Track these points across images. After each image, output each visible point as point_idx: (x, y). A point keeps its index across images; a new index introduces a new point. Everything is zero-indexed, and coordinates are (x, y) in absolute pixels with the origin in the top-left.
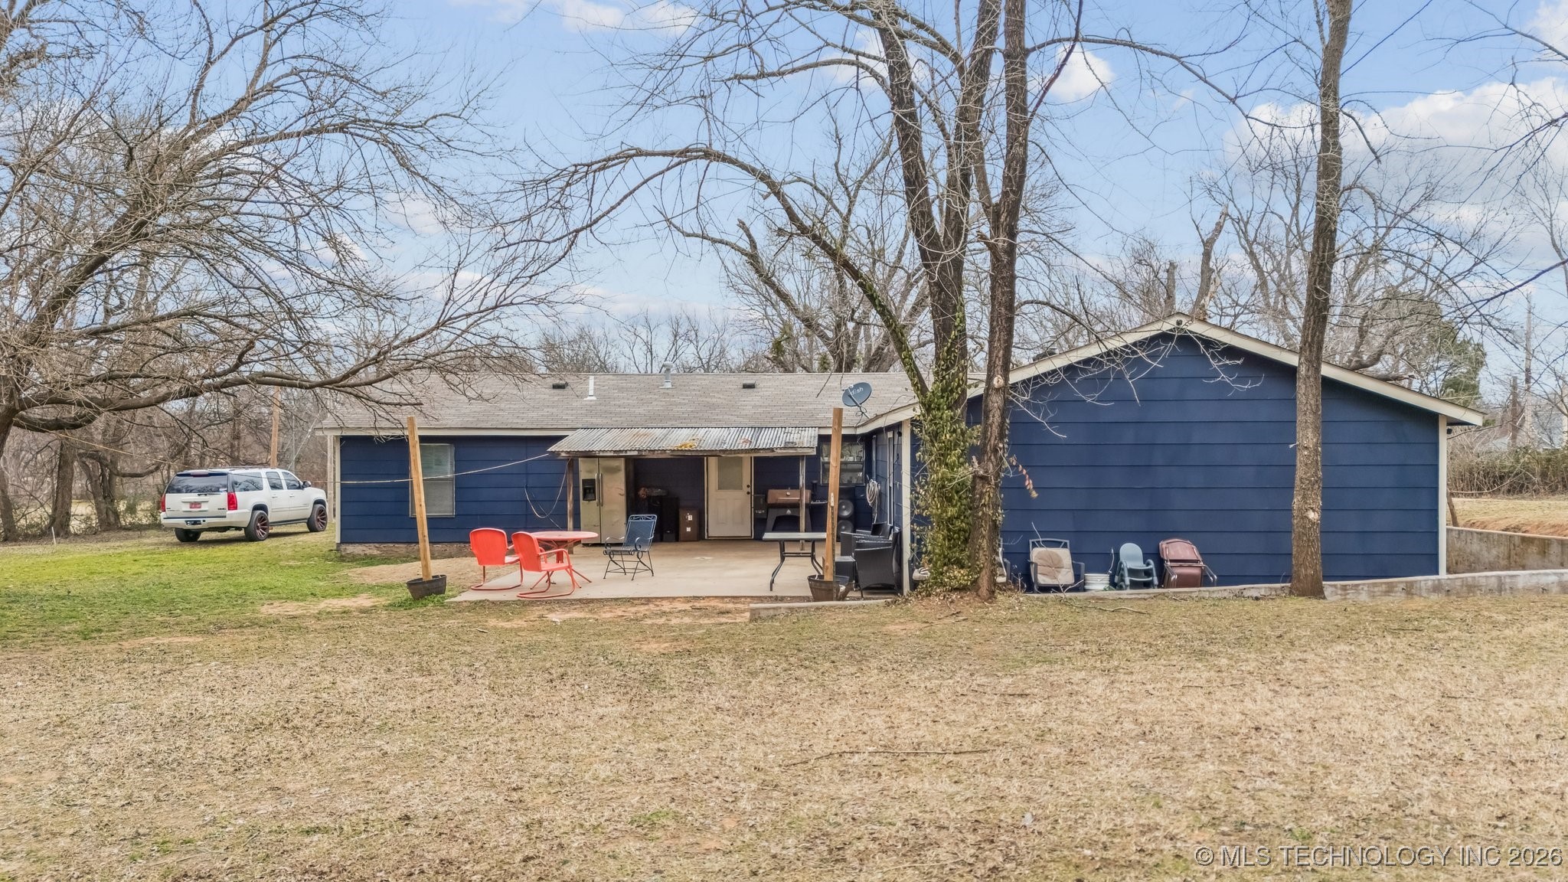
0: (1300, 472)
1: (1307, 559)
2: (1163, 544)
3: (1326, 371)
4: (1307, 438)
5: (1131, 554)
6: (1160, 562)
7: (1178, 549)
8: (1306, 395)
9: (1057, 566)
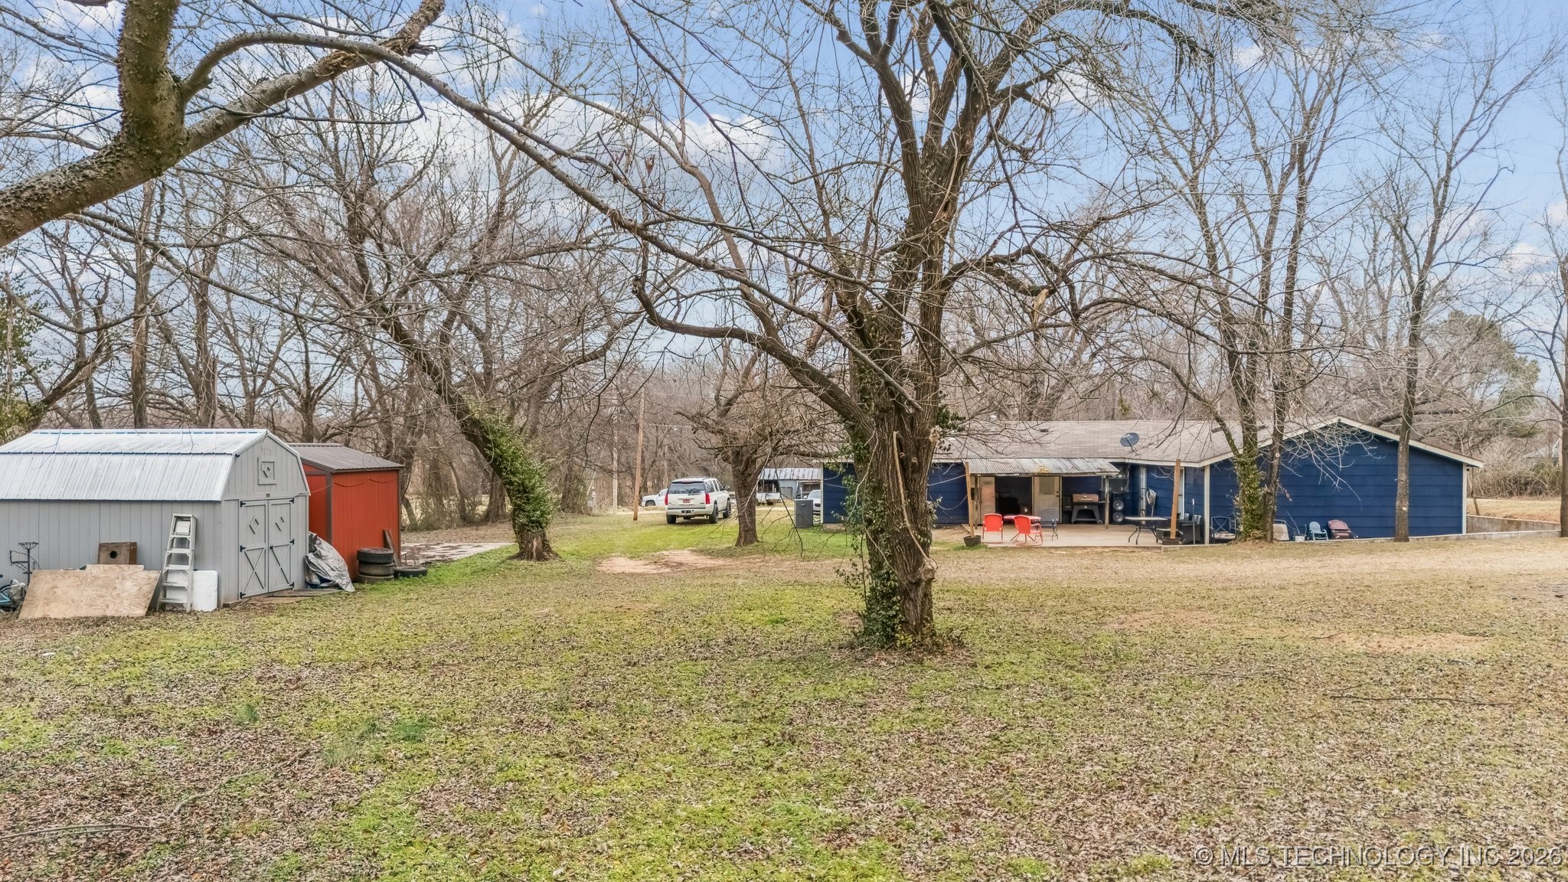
0: (1399, 491)
1: (1402, 527)
2: (1330, 522)
3: (1412, 443)
4: (1403, 477)
5: (1315, 527)
6: (1329, 531)
7: (1337, 525)
8: (1402, 458)
9: (1281, 532)
